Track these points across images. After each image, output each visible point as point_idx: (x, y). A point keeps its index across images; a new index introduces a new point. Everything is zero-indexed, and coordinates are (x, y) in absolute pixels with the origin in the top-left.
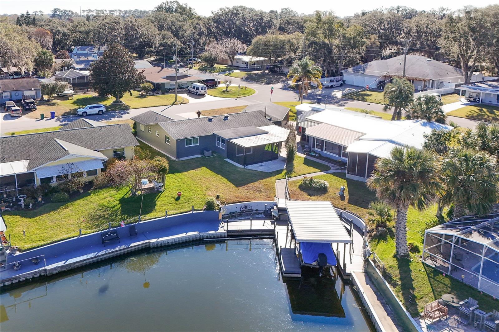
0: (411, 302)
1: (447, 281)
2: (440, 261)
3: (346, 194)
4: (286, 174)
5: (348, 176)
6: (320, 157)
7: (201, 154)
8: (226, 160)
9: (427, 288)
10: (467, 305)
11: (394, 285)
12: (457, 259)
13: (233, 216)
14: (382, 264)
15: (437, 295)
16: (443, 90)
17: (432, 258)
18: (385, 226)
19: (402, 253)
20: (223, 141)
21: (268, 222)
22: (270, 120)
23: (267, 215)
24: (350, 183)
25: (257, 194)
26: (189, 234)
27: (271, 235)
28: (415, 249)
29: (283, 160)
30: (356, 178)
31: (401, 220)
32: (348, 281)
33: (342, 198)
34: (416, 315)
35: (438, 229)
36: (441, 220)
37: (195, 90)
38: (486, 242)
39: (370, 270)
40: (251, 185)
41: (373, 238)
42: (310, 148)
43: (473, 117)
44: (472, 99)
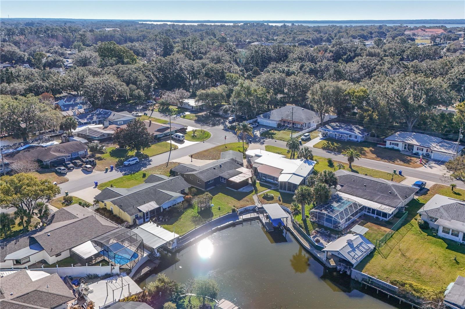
0: (308, 232)
1: (317, 225)
2: (314, 219)
3: (281, 199)
4: (255, 192)
5: (279, 190)
6: (266, 182)
7: (214, 186)
8: (227, 187)
9: (312, 228)
10: (322, 230)
11: (303, 228)
12: (319, 218)
13: (242, 213)
14: (299, 222)
15: (314, 229)
16: (310, 129)
17: (313, 219)
18: (297, 210)
19: (304, 219)
20: (224, 179)
21: (255, 214)
22: (238, 163)
23: (254, 210)
24: (281, 193)
25: (248, 203)
26: (230, 222)
27: (258, 218)
28: (307, 217)
29: (251, 185)
30: (283, 191)
31: (303, 209)
32: (288, 230)
33: (280, 201)
34: (309, 235)
35: (313, 210)
36: (314, 207)
37: (177, 138)
38: (326, 212)
39: (295, 225)
40: (244, 199)
41: (294, 215)
42: (260, 177)
43: (325, 148)
44: (324, 135)
